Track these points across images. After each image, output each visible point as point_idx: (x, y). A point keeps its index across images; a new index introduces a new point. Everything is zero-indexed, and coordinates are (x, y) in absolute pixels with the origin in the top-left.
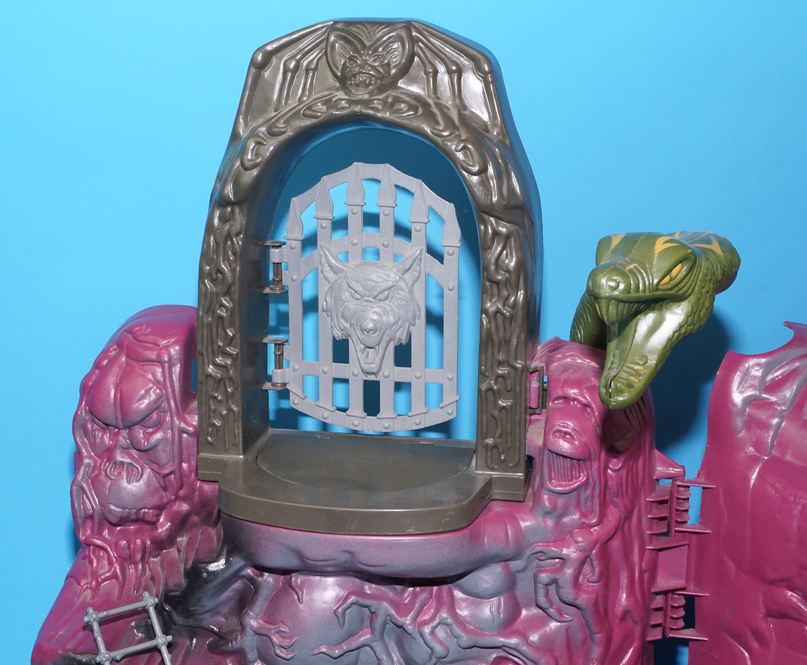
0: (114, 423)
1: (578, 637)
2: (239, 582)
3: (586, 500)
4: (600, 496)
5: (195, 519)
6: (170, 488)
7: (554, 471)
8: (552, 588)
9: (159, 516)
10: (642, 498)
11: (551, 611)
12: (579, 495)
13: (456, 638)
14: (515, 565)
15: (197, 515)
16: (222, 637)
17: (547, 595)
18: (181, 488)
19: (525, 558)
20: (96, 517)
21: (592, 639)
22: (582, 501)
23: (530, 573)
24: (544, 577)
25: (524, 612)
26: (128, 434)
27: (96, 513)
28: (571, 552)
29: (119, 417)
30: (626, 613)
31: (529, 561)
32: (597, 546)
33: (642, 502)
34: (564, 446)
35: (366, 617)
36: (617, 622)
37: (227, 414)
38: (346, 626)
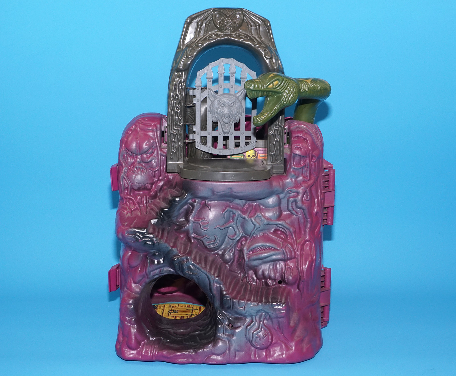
0: (136, 153)
1: (302, 221)
2: (186, 206)
3: (305, 172)
4: (309, 170)
5: (165, 187)
6: (156, 176)
7: (295, 162)
8: (294, 204)
9: (152, 187)
10: (321, 174)
11: (293, 212)
12: (303, 170)
13: (263, 221)
14: (281, 196)
15: (166, 186)
16: (180, 226)
17: (292, 206)
18: (160, 176)
19: (285, 193)
20: (129, 188)
21: (307, 221)
22: (304, 172)
23: (286, 199)
24: (291, 199)
25: (284, 213)
26: (141, 157)
27: (130, 186)
28: (301, 190)
29: (138, 150)
30: (317, 212)
31: (286, 194)
32: (309, 188)
33: (321, 175)
34: (298, 152)
35: (231, 216)
36: (314, 216)
37: (178, 147)
38: (225, 218)
